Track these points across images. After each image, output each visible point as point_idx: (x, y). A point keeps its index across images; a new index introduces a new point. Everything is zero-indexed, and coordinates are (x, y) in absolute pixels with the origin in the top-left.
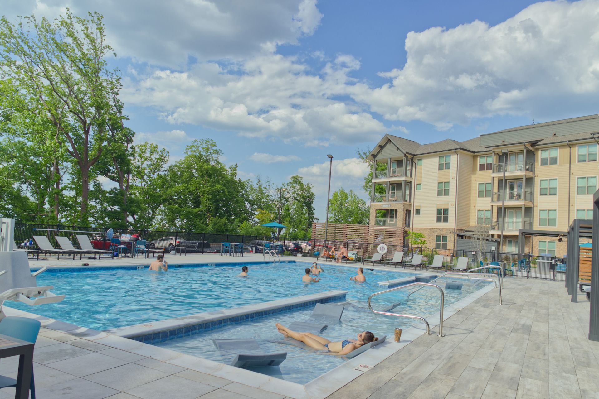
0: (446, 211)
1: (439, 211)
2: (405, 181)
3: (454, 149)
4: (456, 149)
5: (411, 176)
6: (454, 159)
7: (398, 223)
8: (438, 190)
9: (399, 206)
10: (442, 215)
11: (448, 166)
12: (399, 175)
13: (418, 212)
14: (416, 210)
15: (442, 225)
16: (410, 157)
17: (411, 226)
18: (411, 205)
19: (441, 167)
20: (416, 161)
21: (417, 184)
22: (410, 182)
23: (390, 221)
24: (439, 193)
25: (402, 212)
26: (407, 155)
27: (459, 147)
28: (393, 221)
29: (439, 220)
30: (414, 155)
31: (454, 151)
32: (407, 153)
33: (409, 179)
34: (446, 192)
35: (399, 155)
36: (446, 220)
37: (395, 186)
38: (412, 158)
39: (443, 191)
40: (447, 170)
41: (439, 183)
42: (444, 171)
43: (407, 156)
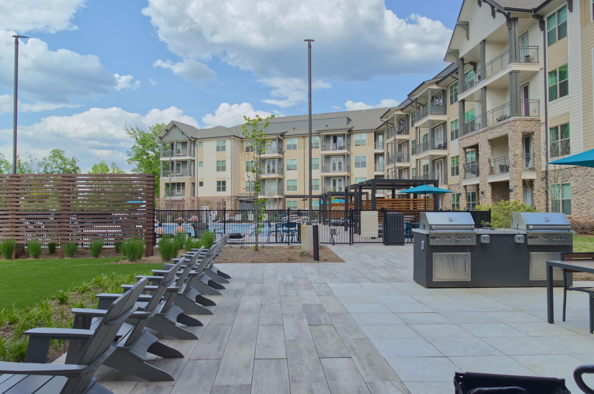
0: (224, 183)
1: (219, 183)
2: (190, 159)
3: (228, 136)
4: (230, 136)
5: (194, 156)
6: (228, 144)
7: (186, 193)
8: (217, 167)
9: (186, 179)
10: (221, 186)
11: (224, 148)
12: (183, 154)
13: (201, 184)
14: (200, 182)
15: (221, 194)
16: (193, 140)
17: (196, 196)
18: (195, 179)
19: (218, 149)
20: (197, 143)
21: (200, 162)
22: (194, 161)
23: (177, 192)
24: (218, 169)
25: (189, 185)
26: (191, 138)
27: (232, 135)
28: (180, 192)
29: (218, 189)
30: (196, 139)
31: (229, 137)
32: (191, 137)
33: (193, 158)
34: (224, 169)
35: (183, 138)
36: (224, 189)
37: (180, 164)
38: (195, 141)
39: (221, 167)
40: (223, 152)
41: (217, 161)
42: (221, 153)
43: (191, 140)
